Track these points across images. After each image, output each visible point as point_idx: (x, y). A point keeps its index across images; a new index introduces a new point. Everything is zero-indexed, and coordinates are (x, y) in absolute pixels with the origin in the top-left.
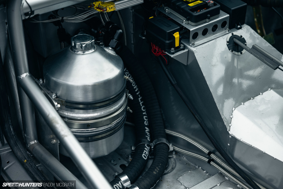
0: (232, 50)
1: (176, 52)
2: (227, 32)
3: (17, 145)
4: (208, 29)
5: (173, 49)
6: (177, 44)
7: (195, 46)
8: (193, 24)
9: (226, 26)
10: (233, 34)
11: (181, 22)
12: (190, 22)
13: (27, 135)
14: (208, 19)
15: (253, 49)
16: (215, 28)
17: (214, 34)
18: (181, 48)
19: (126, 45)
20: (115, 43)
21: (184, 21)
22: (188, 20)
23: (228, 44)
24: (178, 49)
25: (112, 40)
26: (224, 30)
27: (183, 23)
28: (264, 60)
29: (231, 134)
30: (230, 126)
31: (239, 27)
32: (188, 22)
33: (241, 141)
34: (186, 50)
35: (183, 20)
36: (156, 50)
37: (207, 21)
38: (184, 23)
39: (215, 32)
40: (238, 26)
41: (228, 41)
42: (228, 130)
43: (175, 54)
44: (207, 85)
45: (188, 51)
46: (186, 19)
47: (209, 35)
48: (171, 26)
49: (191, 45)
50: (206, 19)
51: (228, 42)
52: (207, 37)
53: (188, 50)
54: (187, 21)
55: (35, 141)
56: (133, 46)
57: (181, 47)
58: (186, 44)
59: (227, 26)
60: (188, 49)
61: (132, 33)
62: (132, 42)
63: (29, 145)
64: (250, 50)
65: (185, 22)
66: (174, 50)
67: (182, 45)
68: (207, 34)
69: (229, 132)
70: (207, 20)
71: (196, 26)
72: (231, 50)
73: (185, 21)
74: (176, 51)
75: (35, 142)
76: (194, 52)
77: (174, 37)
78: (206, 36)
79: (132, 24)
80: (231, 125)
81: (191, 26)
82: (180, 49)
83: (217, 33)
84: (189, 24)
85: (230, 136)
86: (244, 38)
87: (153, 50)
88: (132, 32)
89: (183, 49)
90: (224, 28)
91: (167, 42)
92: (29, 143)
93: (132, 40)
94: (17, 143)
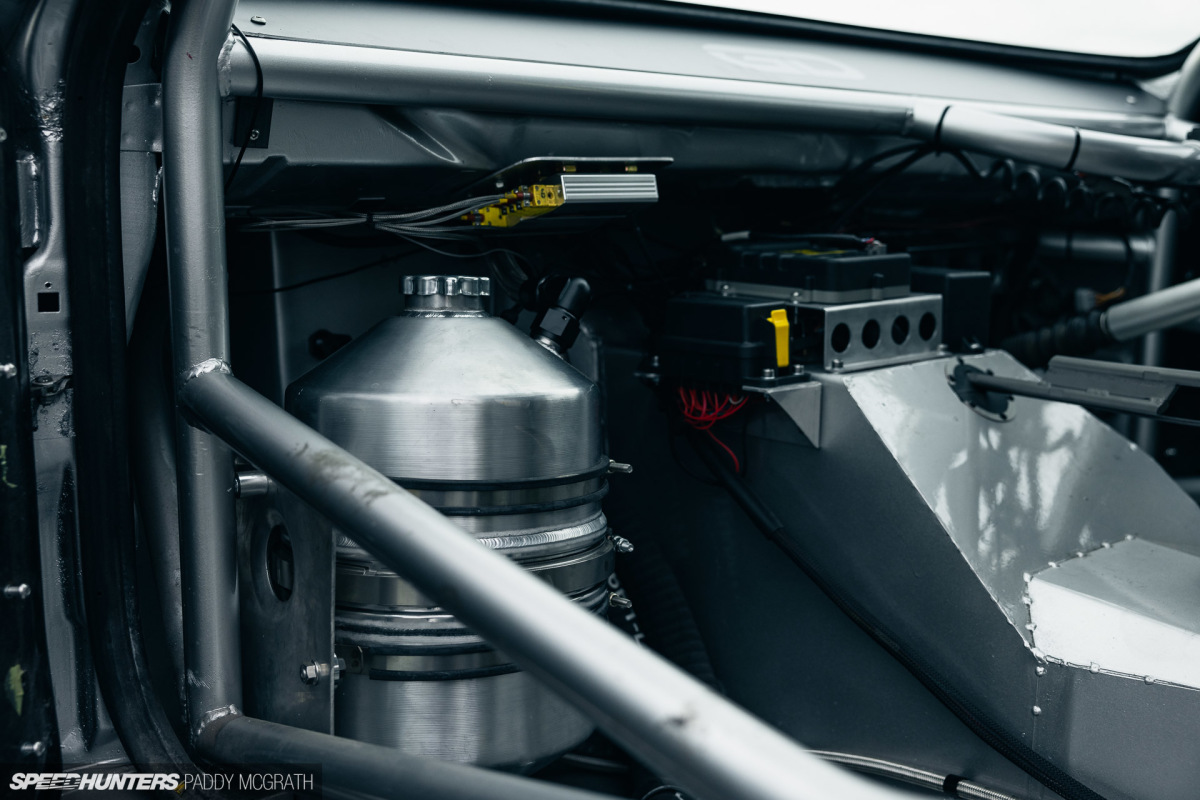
0: (972, 404)
1: (782, 383)
2: (943, 354)
3: (152, 727)
4: (881, 327)
5: (769, 371)
6: (783, 357)
7: (843, 369)
8: (829, 296)
9: (934, 334)
10: (961, 361)
12: (816, 294)
13: (198, 676)
14: (876, 288)
16: (900, 330)
17: (900, 354)
18: (797, 373)
20: (564, 318)
21: (796, 294)
22: (810, 285)
23: (952, 383)
24: (785, 376)
25: (550, 310)
26: (929, 349)
27: (791, 302)
29: (1041, 656)
30: (1031, 632)
31: (976, 349)
32: (811, 296)
33: (1095, 670)
34: (814, 386)
35: (791, 295)
37: (874, 297)
38: (795, 302)
39: (901, 347)
40: (970, 343)
41: (953, 374)
42: (1027, 644)
43: (777, 388)
44: (914, 488)
45: (823, 389)
47: (884, 352)
49: (828, 368)
50: (869, 286)
51: (951, 378)
52: (879, 353)
53: (820, 384)
54: (807, 292)
55: (231, 707)
57: (795, 369)
59: (937, 334)
60: (821, 381)
63: (203, 725)
65: (800, 298)
66: (775, 375)
68: (877, 346)
69: (1033, 650)
70: (874, 293)
71: (841, 305)
72: (967, 403)
73: (800, 294)
74: (781, 378)
75: (229, 714)
76: (846, 384)
77: (772, 326)
78: (875, 350)
80: (1035, 627)
82: (792, 377)
83: (908, 353)
84: (812, 302)
85: (1040, 670)
89: (804, 380)
90: (928, 341)
91: (748, 345)
92: (206, 717)
94: (153, 719)
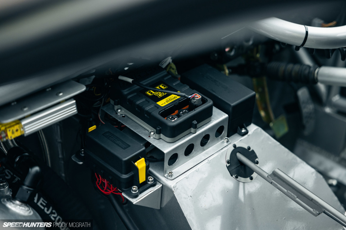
0: (237, 176)
1: (141, 192)
2: (226, 144)
4: (195, 144)
5: (135, 188)
6: (142, 178)
7: (173, 177)
8: (168, 139)
9: (223, 132)
10: (235, 146)
11: (146, 135)
12: (162, 136)
14: (193, 128)
15: (275, 176)
16: (205, 140)
17: (204, 150)
18: (149, 183)
19: (50, 165)
20: (28, 192)
21: (152, 133)
22: (159, 132)
23: (228, 165)
24: (144, 187)
26: (220, 140)
27: (149, 137)
28: (296, 197)
31: (244, 132)
32: (160, 136)
34: (158, 186)
35: (150, 133)
36: (104, 184)
37: (192, 132)
38: (152, 137)
39: (205, 147)
40: (241, 130)
41: (229, 159)
43: (139, 198)
45: (162, 187)
46: (155, 130)
47: (196, 153)
48: (130, 146)
49: (166, 175)
50: (190, 128)
51: (228, 162)
52: (193, 157)
53: (161, 185)
54: (157, 135)
56: (62, 162)
57: (149, 181)
58: (158, 173)
59: (225, 133)
60: (162, 182)
61: (59, 142)
62: (60, 156)
64: (268, 176)
65: (154, 136)
66: (138, 189)
67: (150, 178)
68: (192, 153)
70: (192, 130)
71: (174, 143)
72: (234, 176)
73: (154, 134)
74: (141, 189)
76: (173, 190)
77: (136, 169)
78: (191, 155)
79: (59, 127)
81: (166, 143)
82: (148, 186)
83: (209, 147)
84: (160, 139)
86: (253, 151)
87: (98, 184)
88: (59, 140)
89: (153, 185)
90: (220, 137)
91: (125, 176)
93: (60, 152)
